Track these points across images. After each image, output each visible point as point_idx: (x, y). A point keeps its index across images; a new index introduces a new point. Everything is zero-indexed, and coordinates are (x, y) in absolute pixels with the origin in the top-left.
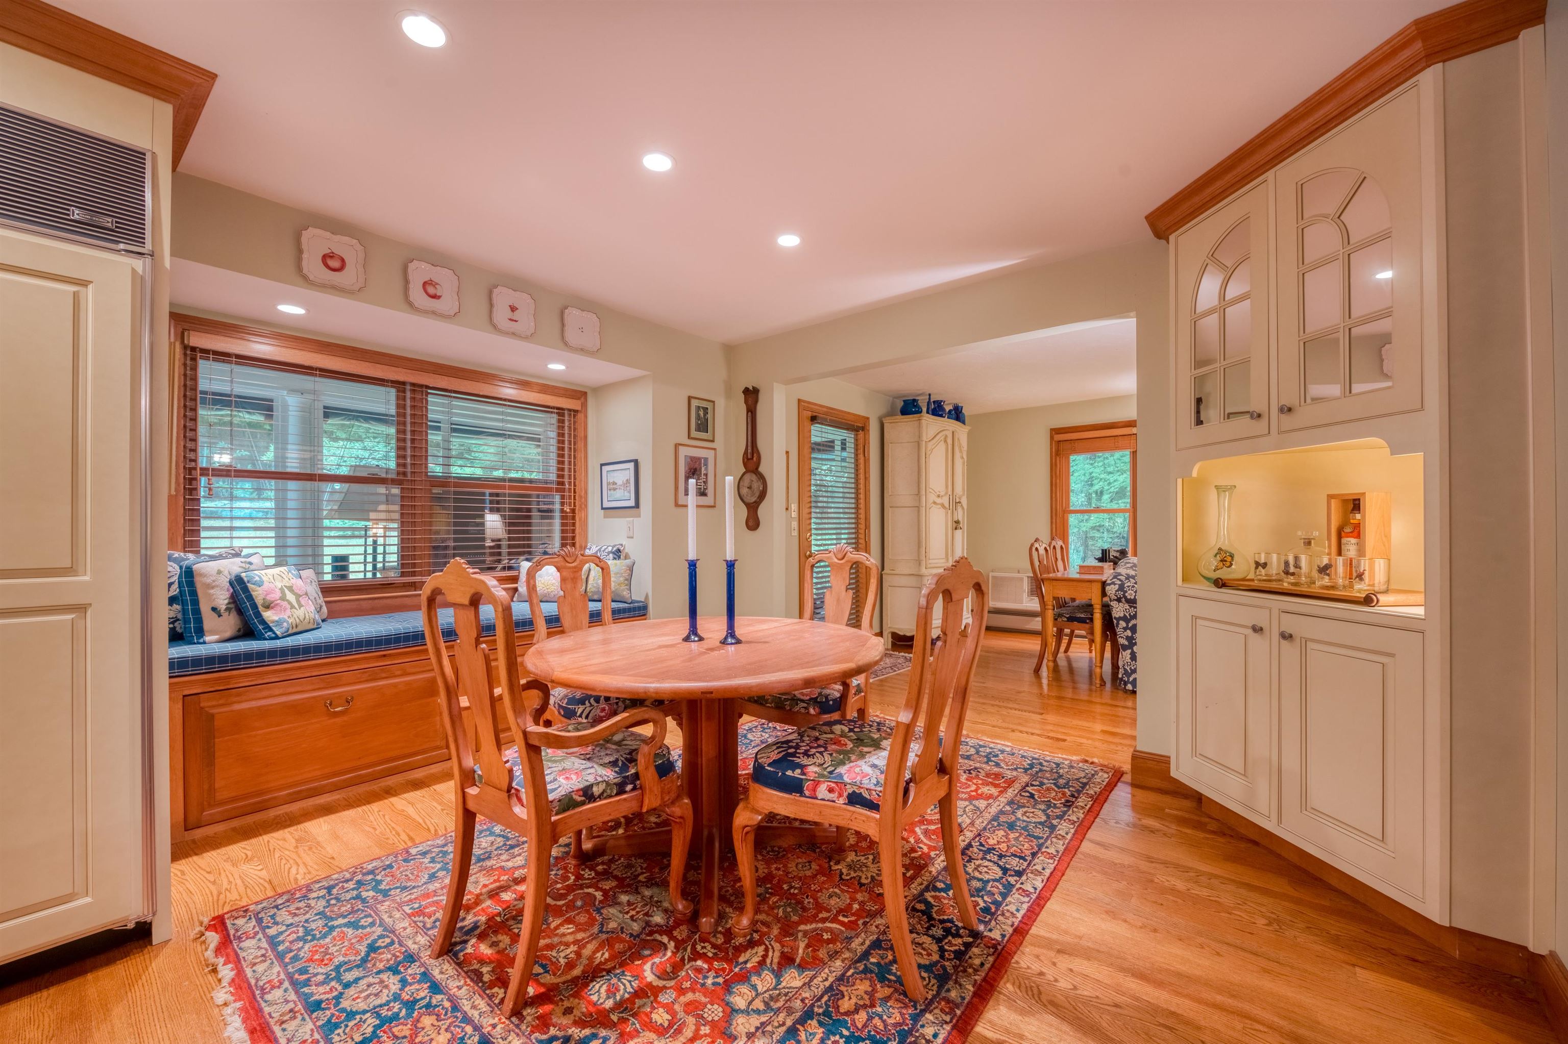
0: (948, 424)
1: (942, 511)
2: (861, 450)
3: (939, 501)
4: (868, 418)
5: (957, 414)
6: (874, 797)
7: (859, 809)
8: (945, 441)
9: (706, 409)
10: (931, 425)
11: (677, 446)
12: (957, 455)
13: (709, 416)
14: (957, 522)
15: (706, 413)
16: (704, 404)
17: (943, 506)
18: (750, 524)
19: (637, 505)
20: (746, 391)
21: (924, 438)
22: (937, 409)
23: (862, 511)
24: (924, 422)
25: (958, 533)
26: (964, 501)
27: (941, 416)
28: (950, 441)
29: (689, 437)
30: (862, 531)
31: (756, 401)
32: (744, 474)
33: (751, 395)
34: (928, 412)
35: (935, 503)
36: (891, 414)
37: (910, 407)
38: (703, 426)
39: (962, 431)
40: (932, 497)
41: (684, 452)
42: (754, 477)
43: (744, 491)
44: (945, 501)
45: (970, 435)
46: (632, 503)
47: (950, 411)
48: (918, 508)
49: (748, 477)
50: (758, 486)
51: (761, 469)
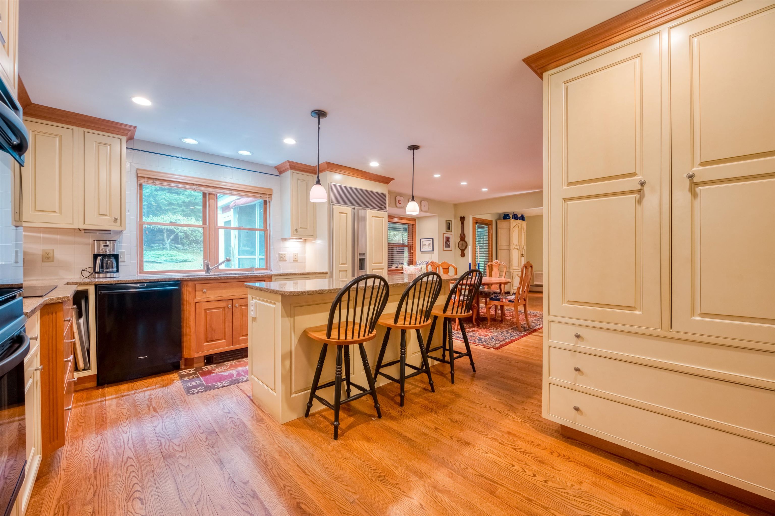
0: (519, 222)
1: (517, 251)
2: (490, 231)
3: (516, 247)
4: (492, 221)
5: (522, 218)
6: (513, 300)
7: (510, 303)
8: (518, 227)
9: (450, 223)
10: (514, 222)
11: (443, 234)
12: (523, 232)
13: (451, 225)
14: (522, 254)
15: (450, 224)
16: (449, 222)
17: (518, 249)
18: (462, 255)
19: (433, 250)
20: (461, 218)
21: (511, 227)
22: (515, 217)
23: (490, 251)
24: (511, 222)
25: (523, 258)
26: (525, 247)
27: (517, 219)
28: (520, 227)
29: (446, 231)
30: (490, 258)
31: (464, 220)
32: (460, 241)
33: (462, 219)
34: (513, 219)
35: (515, 248)
36: (499, 219)
37: (506, 217)
38: (449, 228)
39: (524, 223)
40: (514, 246)
41: (445, 235)
42: (464, 242)
43: (460, 246)
44: (518, 247)
45: (526, 224)
46: (432, 250)
47: (520, 217)
48: (509, 250)
49: (461, 242)
50: (464, 244)
51: (466, 240)
